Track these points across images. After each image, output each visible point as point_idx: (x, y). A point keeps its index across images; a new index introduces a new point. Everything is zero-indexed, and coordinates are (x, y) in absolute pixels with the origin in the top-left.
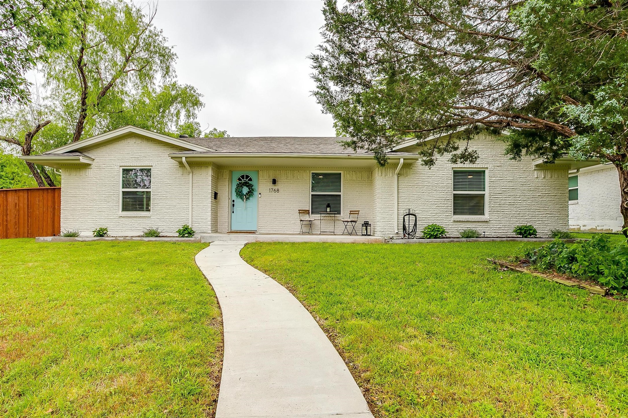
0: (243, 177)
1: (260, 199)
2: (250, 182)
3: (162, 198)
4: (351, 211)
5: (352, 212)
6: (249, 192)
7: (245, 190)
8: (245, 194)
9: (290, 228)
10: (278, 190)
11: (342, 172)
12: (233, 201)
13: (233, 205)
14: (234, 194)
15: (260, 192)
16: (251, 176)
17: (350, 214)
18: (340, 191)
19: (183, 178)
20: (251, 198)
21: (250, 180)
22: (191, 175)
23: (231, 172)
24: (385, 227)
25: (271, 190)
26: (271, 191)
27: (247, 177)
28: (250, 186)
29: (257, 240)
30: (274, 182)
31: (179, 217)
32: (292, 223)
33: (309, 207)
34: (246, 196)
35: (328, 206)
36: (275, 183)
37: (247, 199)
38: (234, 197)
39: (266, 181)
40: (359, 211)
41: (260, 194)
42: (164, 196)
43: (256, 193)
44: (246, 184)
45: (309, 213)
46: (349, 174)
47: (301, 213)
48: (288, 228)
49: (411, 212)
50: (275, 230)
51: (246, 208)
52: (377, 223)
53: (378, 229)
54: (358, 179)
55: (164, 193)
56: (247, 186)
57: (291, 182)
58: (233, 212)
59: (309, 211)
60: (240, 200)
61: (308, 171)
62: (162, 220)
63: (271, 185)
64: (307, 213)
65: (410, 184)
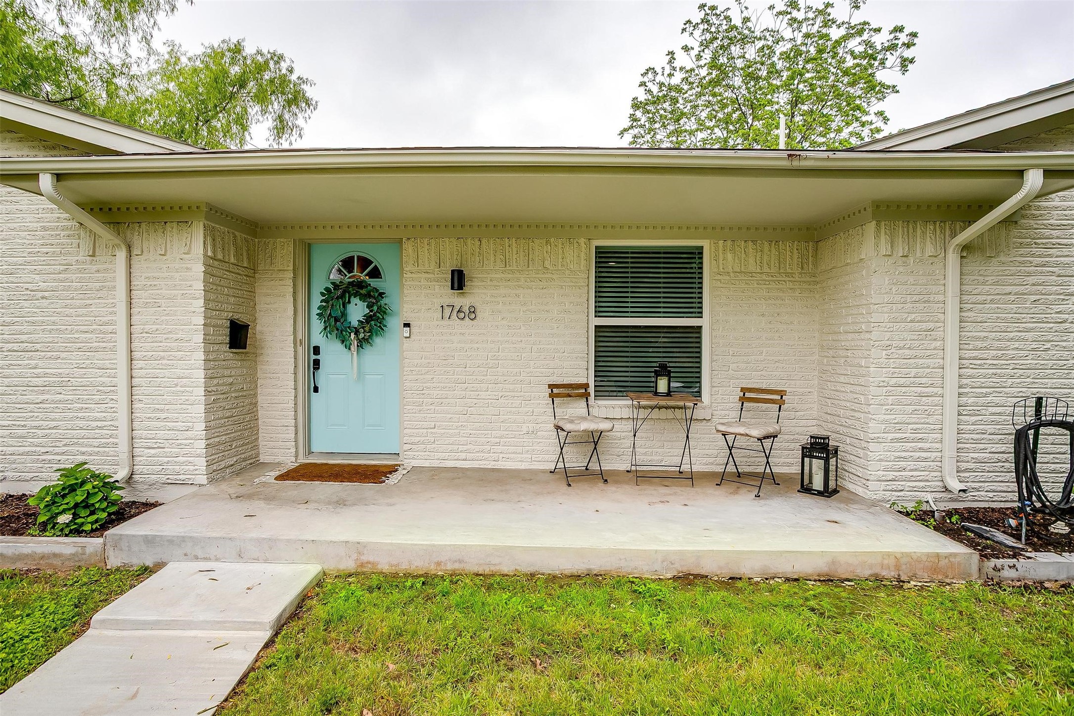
0: (348, 264)
1: (407, 344)
2: (374, 283)
3: (16, 346)
4: (743, 390)
5: (748, 396)
6: (369, 318)
7: (357, 311)
8: (355, 323)
9: (519, 449)
10: (473, 311)
11: (705, 244)
12: (317, 350)
13: (317, 363)
14: (318, 325)
15: (407, 317)
16: (380, 258)
17: (743, 400)
18: (700, 314)
19: (95, 268)
20: (378, 341)
21: (376, 273)
22: (122, 255)
23: (306, 250)
24: (903, 464)
25: (447, 311)
26: (447, 314)
27: (364, 262)
28: (373, 298)
29: (364, 558)
30: (458, 280)
31: (82, 423)
32: (525, 430)
33: (585, 375)
34: (357, 333)
35: (663, 370)
36: (460, 288)
37: (363, 343)
38: (318, 338)
39: (427, 279)
40: (782, 393)
41: (407, 325)
42: (24, 337)
43: (393, 323)
44: (358, 289)
45: (586, 396)
46: (733, 250)
47: (558, 395)
48: (512, 449)
49: (1048, 412)
50: (463, 456)
51: (361, 375)
52: (872, 446)
53: (875, 470)
54: (766, 269)
55: (26, 328)
56: (363, 298)
57: (518, 280)
58: (316, 390)
59: (586, 386)
60: (338, 346)
61: (582, 241)
62: (20, 432)
63: (446, 295)
64: (581, 396)
65: (1009, 289)
